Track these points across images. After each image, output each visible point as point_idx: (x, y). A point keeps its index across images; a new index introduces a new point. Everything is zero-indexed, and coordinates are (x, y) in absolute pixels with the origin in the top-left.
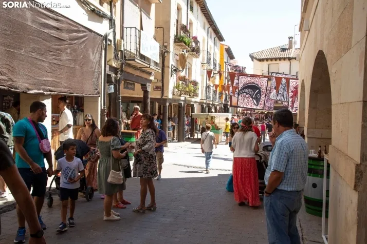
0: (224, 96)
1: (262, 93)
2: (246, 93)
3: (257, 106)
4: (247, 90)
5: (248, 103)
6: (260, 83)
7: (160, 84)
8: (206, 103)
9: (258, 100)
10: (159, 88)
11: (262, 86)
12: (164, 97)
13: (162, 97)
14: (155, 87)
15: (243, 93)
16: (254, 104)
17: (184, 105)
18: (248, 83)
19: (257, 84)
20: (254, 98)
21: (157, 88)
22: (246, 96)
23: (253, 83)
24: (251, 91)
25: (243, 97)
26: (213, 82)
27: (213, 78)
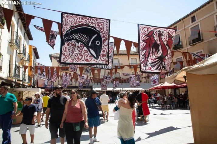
0: (32, 80)
1: (103, 39)
2: (76, 39)
3: (97, 58)
4: (77, 36)
5: (81, 55)
6: (98, 25)
8: (15, 82)
9: (98, 50)
11: (101, 29)
15: (71, 40)
16: (92, 55)
18: (78, 26)
19: (93, 27)
20: (91, 47)
22: (77, 44)
23: (86, 25)
24: (84, 37)
25: (72, 47)
26: (22, 63)
27: (22, 61)
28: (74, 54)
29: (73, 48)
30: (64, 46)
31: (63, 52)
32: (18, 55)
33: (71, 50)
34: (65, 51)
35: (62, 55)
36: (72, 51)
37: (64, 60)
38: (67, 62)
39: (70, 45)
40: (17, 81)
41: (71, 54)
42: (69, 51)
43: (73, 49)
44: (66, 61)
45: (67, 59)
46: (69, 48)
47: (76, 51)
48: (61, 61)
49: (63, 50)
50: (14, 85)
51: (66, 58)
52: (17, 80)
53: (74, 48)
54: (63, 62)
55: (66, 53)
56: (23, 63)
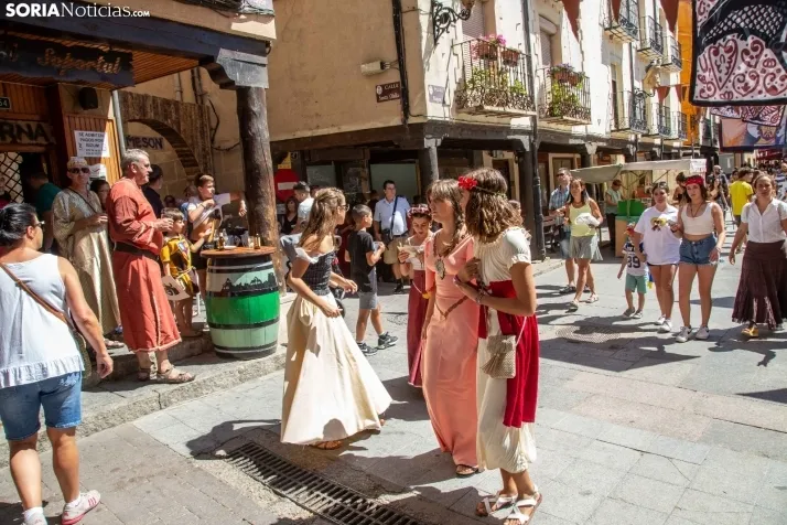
0: (701, 126)
5: (753, 77)
7: (393, 77)
8: (635, 143)
10: (391, 91)
12: (412, 120)
13: (404, 121)
14: (379, 91)
15: (724, 35)
17: (532, 145)
21: (387, 91)
25: (727, 56)
26: (651, 81)
27: (650, 72)
28: (732, 78)
29: (730, 58)
30: (701, 57)
31: (700, 72)
32: (637, 57)
33: (724, 67)
34: (704, 71)
35: (698, 82)
36: (728, 68)
37: (704, 95)
38: (712, 99)
39: (722, 50)
40: (641, 139)
41: (724, 78)
42: (720, 72)
43: (730, 63)
44: (709, 96)
45: (710, 93)
46: (718, 63)
47: (739, 68)
48: (695, 99)
49: (699, 68)
50: (632, 150)
51: (709, 89)
52: (643, 136)
53: (733, 58)
54: (699, 99)
55: (707, 74)
56: (655, 79)
